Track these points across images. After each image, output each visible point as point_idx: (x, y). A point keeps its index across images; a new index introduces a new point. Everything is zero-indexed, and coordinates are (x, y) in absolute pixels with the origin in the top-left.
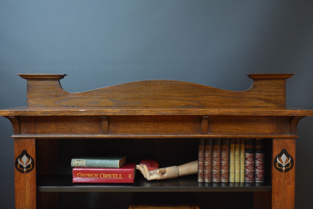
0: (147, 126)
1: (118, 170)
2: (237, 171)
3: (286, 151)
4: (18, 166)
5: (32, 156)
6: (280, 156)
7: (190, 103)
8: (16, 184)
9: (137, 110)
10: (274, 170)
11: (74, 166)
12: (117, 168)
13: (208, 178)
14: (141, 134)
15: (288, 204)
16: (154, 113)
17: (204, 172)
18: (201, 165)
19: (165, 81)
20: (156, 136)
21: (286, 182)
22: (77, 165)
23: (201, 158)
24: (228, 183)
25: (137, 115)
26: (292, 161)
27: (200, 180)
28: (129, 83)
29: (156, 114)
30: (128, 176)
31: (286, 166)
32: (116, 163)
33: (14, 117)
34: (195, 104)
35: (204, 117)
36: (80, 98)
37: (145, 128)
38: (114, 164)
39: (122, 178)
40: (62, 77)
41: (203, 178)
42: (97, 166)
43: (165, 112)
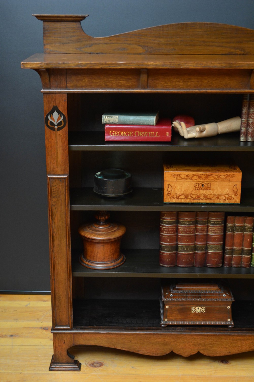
0: (190, 80)
1: (154, 128)
4: (49, 123)
5: (63, 113)
7: (232, 50)
8: (47, 142)
9: (182, 63)
11: (105, 122)
12: (153, 125)
13: (251, 137)
14: (183, 88)
16: (200, 66)
17: (247, 130)
18: (244, 122)
19: (204, 23)
20: (200, 91)
22: (109, 122)
23: (245, 115)
25: (182, 68)
27: (242, 139)
28: (162, 26)
29: (203, 67)
30: (165, 134)
32: (152, 120)
33: (45, 70)
34: (238, 51)
36: (105, 44)
37: (188, 82)
38: (150, 122)
39: (159, 136)
40: (84, 18)
41: (246, 137)
42: (131, 123)
43: (212, 65)
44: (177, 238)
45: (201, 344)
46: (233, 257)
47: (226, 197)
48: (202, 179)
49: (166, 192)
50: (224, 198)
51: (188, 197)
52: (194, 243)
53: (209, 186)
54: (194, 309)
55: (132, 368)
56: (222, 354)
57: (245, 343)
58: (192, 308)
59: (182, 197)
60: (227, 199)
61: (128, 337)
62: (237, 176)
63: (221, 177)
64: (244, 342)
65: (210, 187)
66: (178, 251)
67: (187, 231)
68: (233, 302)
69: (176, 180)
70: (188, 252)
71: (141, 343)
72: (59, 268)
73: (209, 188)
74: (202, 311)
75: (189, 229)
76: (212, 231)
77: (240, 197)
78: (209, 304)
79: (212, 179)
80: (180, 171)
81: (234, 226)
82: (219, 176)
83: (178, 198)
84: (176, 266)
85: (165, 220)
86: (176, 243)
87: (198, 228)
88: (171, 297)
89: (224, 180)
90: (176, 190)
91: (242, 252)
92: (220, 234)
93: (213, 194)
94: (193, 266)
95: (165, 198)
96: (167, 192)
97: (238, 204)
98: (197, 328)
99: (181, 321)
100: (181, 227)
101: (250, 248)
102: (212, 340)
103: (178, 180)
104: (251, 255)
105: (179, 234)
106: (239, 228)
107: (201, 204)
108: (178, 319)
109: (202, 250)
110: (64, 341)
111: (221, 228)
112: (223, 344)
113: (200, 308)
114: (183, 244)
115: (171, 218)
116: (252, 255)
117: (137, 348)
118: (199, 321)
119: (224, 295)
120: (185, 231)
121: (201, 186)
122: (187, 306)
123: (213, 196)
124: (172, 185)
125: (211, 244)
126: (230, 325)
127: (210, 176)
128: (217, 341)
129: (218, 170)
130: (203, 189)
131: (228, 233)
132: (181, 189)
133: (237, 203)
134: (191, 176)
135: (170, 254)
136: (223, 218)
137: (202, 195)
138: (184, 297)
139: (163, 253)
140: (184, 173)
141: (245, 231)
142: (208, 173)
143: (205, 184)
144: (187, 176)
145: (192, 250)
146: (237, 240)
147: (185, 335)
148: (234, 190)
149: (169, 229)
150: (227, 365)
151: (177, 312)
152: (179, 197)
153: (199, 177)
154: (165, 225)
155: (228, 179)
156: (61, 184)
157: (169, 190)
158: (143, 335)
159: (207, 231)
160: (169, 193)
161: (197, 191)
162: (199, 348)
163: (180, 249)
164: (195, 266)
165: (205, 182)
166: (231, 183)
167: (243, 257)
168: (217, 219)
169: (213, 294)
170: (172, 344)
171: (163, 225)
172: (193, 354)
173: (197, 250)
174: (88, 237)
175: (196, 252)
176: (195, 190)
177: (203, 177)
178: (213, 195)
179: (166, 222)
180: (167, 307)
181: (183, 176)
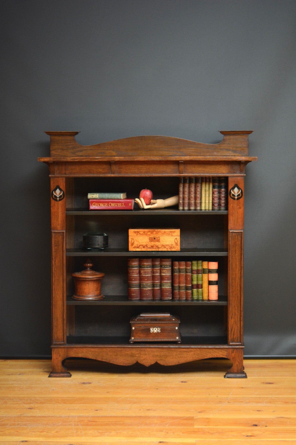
1: (121, 201)
2: (207, 201)
3: (237, 185)
4: (53, 196)
6: (233, 188)
7: (175, 153)
8: (52, 209)
9: (135, 157)
10: (229, 198)
11: (90, 198)
12: (121, 199)
13: (187, 207)
14: (138, 174)
15: (239, 222)
16: (146, 159)
17: (184, 202)
19: (156, 136)
20: (149, 175)
21: (238, 207)
22: (92, 198)
23: (181, 192)
24: (201, 210)
25: (135, 160)
26: (242, 192)
27: (181, 208)
28: (128, 138)
29: (148, 159)
30: (129, 205)
31: (238, 196)
32: (120, 195)
33: (52, 162)
35: (180, 161)
36: (91, 150)
38: (119, 197)
39: (125, 206)
40: (77, 133)
41: (183, 206)
42: (107, 198)
43: (153, 158)
44: (140, 278)
45: (157, 355)
47: (170, 247)
48: (154, 234)
49: (130, 244)
51: (145, 247)
52: (151, 282)
54: (153, 329)
56: (173, 364)
58: (151, 329)
59: (141, 247)
60: (172, 248)
62: (177, 232)
64: (188, 354)
65: (159, 240)
66: (141, 288)
68: (180, 324)
69: (137, 235)
70: (147, 288)
71: (115, 355)
72: (58, 297)
74: (158, 331)
75: (149, 271)
76: (164, 272)
77: (180, 246)
78: (163, 325)
79: (161, 235)
80: (139, 229)
81: (180, 269)
82: (165, 232)
84: (140, 300)
85: (130, 265)
86: (139, 282)
87: (155, 271)
88: (136, 321)
89: (168, 235)
91: (187, 288)
92: (169, 275)
93: (161, 244)
94: (152, 300)
95: (130, 247)
99: (144, 339)
100: (142, 270)
101: (191, 285)
102: (166, 352)
105: (142, 275)
107: (154, 252)
108: (141, 337)
109: (157, 287)
110: (60, 354)
111: (170, 271)
112: (174, 355)
113: (157, 329)
114: (143, 282)
115: (135, 263)
116: (193, 290)
117: (112, 359)
118: (156, 339)
119: (174, 320)
120: (145, 273)
121: (154, 239)
122: (148, 327)
123: (162, 246)
124: (134, 239)
125: (165, 282)
126: (178, 341)
127: (159, 232)
128: (169, 353)
129: (165, 229)
130: (155, 241)
131: (176, 274)
133: (178, 250)
134: (146, 232)
135: (135, 290)
136: (170, 263)
137: (155, 245)
138: (145, 321)
139: (130, 289)
140: (142, 231)
141: (187, 272)
142: (158, 230)
144: (144, 232)
145: (150, 287)
146: (182, 279)
148: (175, 241)
149: (133, 271)
151: (141, 332)
152: (139, 247)
153: (152, 233)
155: (171, 234)
156: (60, 237)
157: (132, 242)
159: (160, 273)
160: (132, 244)
162: (157, 359)
163: (142, 286)
165: (156, 237)
166: (173, 237)
167: (188, 292)
168: (168, 264)
169: (166, 319)
170: (137, 355)
171: (130, 268)
172: (152, 363)
173: (154, 287)
174: (78, 277)
175: (153, 289)
176: (150, 242)
179: (132, 266)
180: (133, 328)
181: (141, 233)
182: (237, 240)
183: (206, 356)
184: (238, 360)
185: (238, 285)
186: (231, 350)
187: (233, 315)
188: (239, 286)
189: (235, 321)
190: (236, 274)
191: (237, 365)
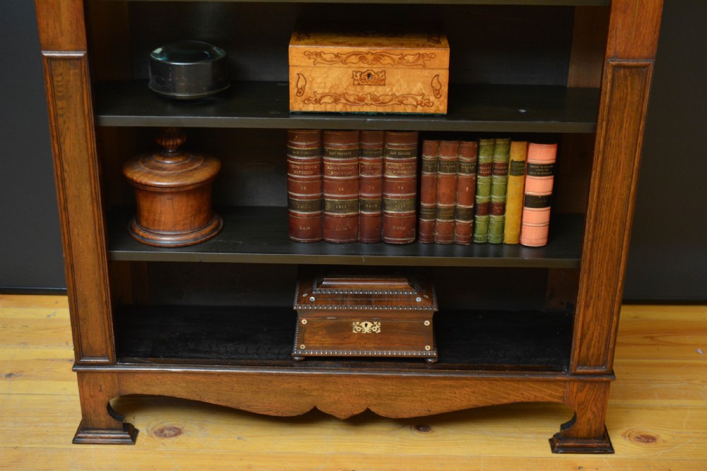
15: (644, 35)
44: (322, 185)
45: (371, 394)
46: (437, 224)
47: (417, 101)
48: (368, 63)
49: (293, 91)
50: (415, 103)
51: (340, 100)
52: (356, 195)
53: (383, 78)
54: (358, 326)
55: (239, 438)
56: (414, 414)
57: (460, 393)
58: (354, 324)
59: (327, 100)
60: (420, 105)
61: (226, 379)
62: (440, 57)
63: (406, 58)
64: (457, 392)
65: (384, 80)
66: (325, 211)
67: (341, 170)
68: (435, 313)
69: (314, 64)
70: (345, 212)
71: (252, 392)
72: (81, 242)
73: (381, 81)
74: (374, 331)
75: (344, 166)
76: (392, 170)
77: (446, 101)
78: (388, 316)
79: (389, 64)
80: (321, 44)
81: (438, 161)
82: (402, 57)
83: (318, 101)
84: (323, 240)
85: (295, 148)
86: (320, 194)
87: (363, 165)
88: (311, 303)
89: (412, 65)
90: (315, 85)
91: (455, 213)
92: (409, 176)
93: (390, 94)
94: (357, 241)
95: (291, 101)
96: (296, 91)
97: (442, 116)
98: (364, 363)
99: (333, 349)
100: (330, 162)
101: (470, 205)
102: (394, 387)
103: (318, 65)
104: (472, 221)
105: (326, 177)
106: (448, 165)
107: (367, 115)
108: (325, 345)
109: (372, 210)
110: (101, 386)
111: (410, 165)
112: (415, 395)
113: (370, 324)
114: (334, 196)
115: (309, 143)
116: (474, 219)
117: (245, 400)
118: (369, 349)
119: (419, 299)
120: (337, 170)
121: (366, 77)
122: (344, 320)
123: (391, 97)
124: (306, 75)
125: (392, 197)
126: (429, 358)
127: (383, 56)
128: (404, 389)
129: (402, 45)
130: (369, 83)
131: (426, 174)
132: (325, 83)
133: (440, 112)
134: (344, 56)
135: (308, 216)
136: (415, 143)
137: (369, 96)
138: (337, 303)
139: (295, 214)
140: (330, 50)
141: (460, 172)
142: (379, 49)
143: (373, 73)
144: (337, 56)
145: (352, 209)
146: (444, 190)
147: (340, 376)
148: (433, 85)
149: (304, 165)
150: (425, 435)
151: (324, 332)
152: (320, 100)
153: (362, 58)
154: (296, 157)
155: (420, 62)
156: (72, 72)
157: (300, 86)
158: (255, 377)
159: (384, 170)
160: (300, 92)
161: (358, 87)
162: (369, 402)
163: (328, 206)
164: (361, 242)
165: (375, 70)
166: (427, 70)
167: (457, 224)
168: (403, 147)
169: (397, 296)
170: (315, 393)
171: (292, 157)
172: (357, 413)
173: (363, 208)
174: (138, 181)
175: (361, 214)
176: (354, 85)
177: (370, 57)
178: (392, 95)
179: (298, 150)
180: (304, 322)
181: (327, 57)
182: (629, 90)
183: (506, 398)
184: (594, 409)
185: (615, 218)
186: (576, 384)
187: (591, 297)
188: (618, 222)
189: (597, 313)
190: (614, 188)
191: (589, 420)
